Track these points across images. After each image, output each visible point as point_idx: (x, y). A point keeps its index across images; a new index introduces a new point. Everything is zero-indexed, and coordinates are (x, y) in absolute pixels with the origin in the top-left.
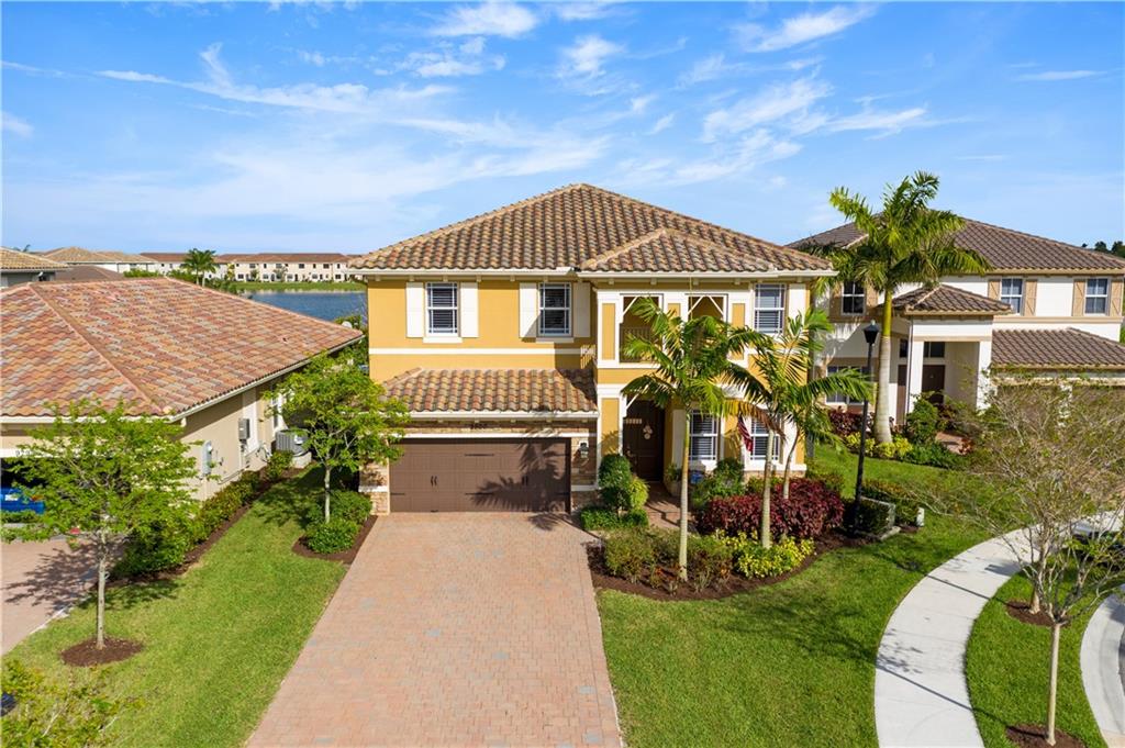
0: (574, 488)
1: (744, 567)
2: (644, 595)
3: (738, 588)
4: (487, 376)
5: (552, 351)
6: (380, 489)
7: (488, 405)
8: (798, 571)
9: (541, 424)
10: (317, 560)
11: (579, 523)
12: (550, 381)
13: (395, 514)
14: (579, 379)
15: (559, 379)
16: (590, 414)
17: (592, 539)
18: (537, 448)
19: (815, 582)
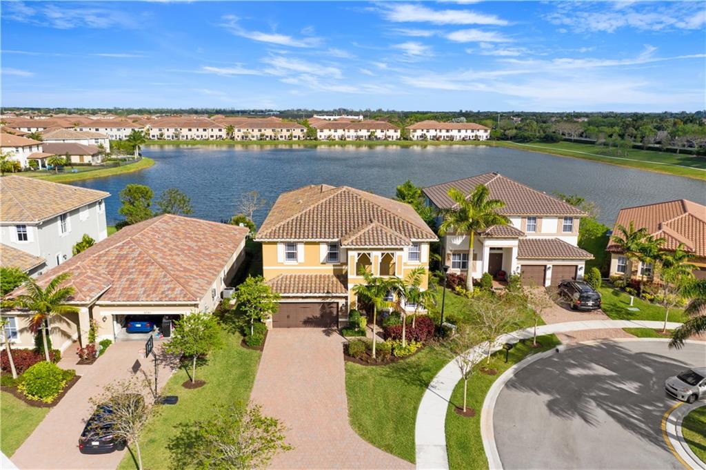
0: (340, 320)
1: (395, 353)
2: (361, 364)
3: (392, 361)
4: (308, 277)
5: (332, 268)
6: (268, 320)
7: (308, 291)
8: (414, 354)
9: (328, 297)
10: (251, 350)
11: (342, 334)
12: (331, 280)
13: (275, 329)
14: (342, 279)
15: (335, 279)
16: (345, 295)
17: (345, 340)
18: (326, 305)
19: (419, 358)
